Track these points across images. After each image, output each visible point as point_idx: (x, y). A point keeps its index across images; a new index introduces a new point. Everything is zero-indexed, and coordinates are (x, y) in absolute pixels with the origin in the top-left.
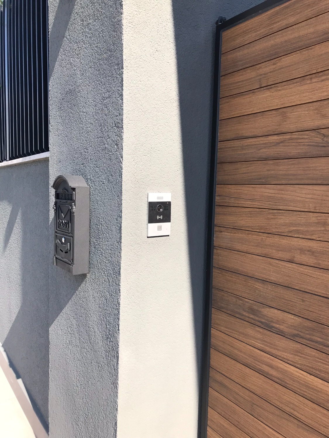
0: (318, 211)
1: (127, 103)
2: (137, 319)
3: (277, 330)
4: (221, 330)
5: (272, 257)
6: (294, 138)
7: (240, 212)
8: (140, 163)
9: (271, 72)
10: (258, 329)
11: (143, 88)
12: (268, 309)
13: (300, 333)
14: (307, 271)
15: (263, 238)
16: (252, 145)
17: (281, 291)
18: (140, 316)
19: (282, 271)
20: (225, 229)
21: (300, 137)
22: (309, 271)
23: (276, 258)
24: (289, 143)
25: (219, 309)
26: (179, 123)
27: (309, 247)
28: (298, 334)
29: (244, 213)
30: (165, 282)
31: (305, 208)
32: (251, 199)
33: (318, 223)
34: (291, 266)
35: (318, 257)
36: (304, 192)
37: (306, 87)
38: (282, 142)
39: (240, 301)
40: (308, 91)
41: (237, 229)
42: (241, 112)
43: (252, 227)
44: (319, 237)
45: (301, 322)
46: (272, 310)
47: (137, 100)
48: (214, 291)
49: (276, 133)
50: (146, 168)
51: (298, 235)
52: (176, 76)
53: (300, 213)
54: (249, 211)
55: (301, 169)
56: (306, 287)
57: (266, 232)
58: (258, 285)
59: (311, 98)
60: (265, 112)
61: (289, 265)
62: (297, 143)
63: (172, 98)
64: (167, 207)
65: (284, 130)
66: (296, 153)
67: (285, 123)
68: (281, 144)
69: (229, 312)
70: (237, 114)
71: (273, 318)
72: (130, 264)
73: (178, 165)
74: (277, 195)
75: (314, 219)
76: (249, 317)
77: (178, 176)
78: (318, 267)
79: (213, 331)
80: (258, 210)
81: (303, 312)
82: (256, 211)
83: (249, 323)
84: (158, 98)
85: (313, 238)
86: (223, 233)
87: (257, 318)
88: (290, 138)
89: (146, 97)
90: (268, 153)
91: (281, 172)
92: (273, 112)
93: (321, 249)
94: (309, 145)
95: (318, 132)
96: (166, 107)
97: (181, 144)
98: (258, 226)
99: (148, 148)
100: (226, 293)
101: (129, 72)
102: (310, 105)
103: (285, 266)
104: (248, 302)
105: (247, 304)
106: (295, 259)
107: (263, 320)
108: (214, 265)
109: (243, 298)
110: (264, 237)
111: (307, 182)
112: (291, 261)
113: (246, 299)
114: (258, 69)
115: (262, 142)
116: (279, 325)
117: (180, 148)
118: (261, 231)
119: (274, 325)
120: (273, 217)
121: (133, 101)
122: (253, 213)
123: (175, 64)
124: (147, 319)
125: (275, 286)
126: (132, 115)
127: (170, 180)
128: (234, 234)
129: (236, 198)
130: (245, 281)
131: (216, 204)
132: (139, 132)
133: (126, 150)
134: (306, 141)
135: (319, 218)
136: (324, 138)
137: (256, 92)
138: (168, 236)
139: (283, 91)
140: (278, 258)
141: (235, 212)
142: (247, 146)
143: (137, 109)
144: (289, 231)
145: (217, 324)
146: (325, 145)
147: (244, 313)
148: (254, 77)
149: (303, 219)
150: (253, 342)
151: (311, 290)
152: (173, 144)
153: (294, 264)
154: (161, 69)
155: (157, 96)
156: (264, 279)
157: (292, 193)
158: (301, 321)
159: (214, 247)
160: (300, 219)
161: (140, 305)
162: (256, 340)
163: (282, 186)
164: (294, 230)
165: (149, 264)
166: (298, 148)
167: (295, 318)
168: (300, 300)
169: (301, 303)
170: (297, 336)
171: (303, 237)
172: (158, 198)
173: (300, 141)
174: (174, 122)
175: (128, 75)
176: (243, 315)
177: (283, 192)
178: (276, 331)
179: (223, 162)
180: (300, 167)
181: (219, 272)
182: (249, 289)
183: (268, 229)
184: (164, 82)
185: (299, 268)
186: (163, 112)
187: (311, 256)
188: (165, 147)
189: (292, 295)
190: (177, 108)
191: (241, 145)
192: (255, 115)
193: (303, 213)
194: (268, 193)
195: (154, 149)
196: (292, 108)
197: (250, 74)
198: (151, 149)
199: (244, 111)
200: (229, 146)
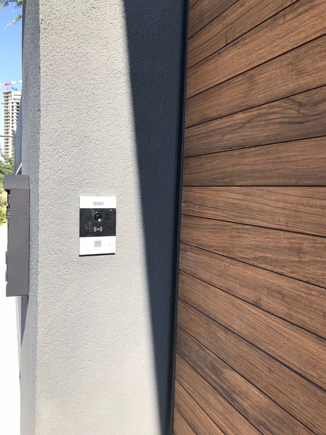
0: (291, 229)
1: (47, 77)
2: (65, 362)
3: (241, 408)
4: (183, 385)
5: (235, 295)
6: (263, 113)
7: (203, 225)
8: (68, 157)
9: (237, 19)
10: (220, 397)
11: (72, 57)
12: (230, 371)
13: (266, 421)
14: (275, 324)
15: (227, 264)
16: (217, 130)
17: (245, 348)
18: (68, 358)
19: (246, 318)
20: (189, 247)
21: (270, 111)
22: (278, 325)
23: (240, 297)
24: (257, 122)
25: (183, 356)
26: (129, 104)
27: (279, 286)
28: (265, 423)
29: (208, 227)
30: (108, 315)
31: (274, 223)
32: (214, 208)
33: (290, 249)
34: (257, 312)
35: (289, 305)
36: (273, 198)
37: (278, 30)
38: (249, 122)
39: (202, 351)
40: (280, 36)
41: (201, 248)
42: (206, 84)
43: (215, 247)
44: (292, 273)
45: (267, 405)
46: (235, 374)
47: (62, 74)
48: (179, 332)
49: (242, 108)
50: (76, 163)
51: (265, 266)
52: (125, 41)
53: (268, 230)
54: (212, 225)
55: (270, 161)
56: (274, 349)
57: (230, 256)
58: (221, 333)
59: (283, 47)
60: (231, 80)
61: (254, 310)
62: (266, 120)
63: (118, 70)
64: (110, 215)
65: (251, 103)
66: (265, 136)
67: (253, 92)
68: (247, 125)
69: (191, 363)
70: (203, 87)
71: (236, 386)
72: (52, 290)
73: (129, 161)
74: (241, 202)
75: (285, 241)
76: (211, 377)
77: (129, 174)
78: (290, 320)
79: (177, 385)
80: (221, 223)
81: (271, 389)
82: (218, 225)
83: (210, 386)
84: (96, 71)
85: (284, 273)
86: (188, 253)
87: (218, 381)
88: (258, 114)
89: (77, 70)
90: (233, 140)
91: (247, 168)
92: (240, 78)
93: (294, 292)
94: (280, 123)
95: (293, 101)
96: (109, 84)
97: (132, 133)
98: (222, 246)
99: (79, 137)
100: (189, 337)
101: (48, 36)
102: (283, 57)
103: (249, 310)
104: (210, 355)
105: (208, 357)
106: (262, 302)
107: (225, 387)
108: (179, 296)
109: (205, 348)
110: (227, 262)
111: (277, 181)
112: (256, 305)
113: (208, 350)
114: (224, 19)
115: (227, 124)
116: (243, 399)
117: (132, 137)
118: (225, 254)
119: (237, 397)
120: (237, 234)
121: (57, 75)
122: (217, 227)
123: (122, 25)
124: (79, 363)
125: (238, 339)
126: (55, 94)
127: (115, 179)
128: (198, 256)
129: (201, 205)
130: (207, 324)
131: (182, 213)
132: (66, 115)
133: (45, 139)
134: (277, 117)
135: (292, 241)
136: (299, 109)
137: (222, 52)
138: (114, 254)
139: (251, 44)
140: (242, 298)
141: (200, 225)
142: (212, 131)
143: (62, 86)
144: (254, 258)
145: (181, 377)
146: (301, 120)
147: (206, 370)
148: (220, 32)
149: (271, 240)
150: (214, 415)
151: (280, 356)
152: (121, 132)
153: (260, 310)
154: (101, 32)
155: (95, 69)
156: (227, 327)
157: (259, 199)
158: (268, 403)
159: (180, 271)
160: (267, 240)
161: (70, 345)
162: (217, 413)
163: (248, 189)
164: (260, 257)
165: (82, 291)
166: (268, 128)
167: (260, 395)
168: (267, 369)
169: (268, 374)
170: (262, 425)
171: (272, 269)
172: (95, 203)
173: (270, 117)
174: (121, 102)
175: (48, 40)
176: (205, 372)
177: (249, 197)
178: (239, 408)
179: (189, 156)
180: (269, 159)
181: (184, 306)
182: (211, 337)
183: (232, 253)
184: (105, 50)
185: (266, 318)
186: (104, 90)
187: (280, 301)
188: (107, 135)
189: (257, 358)
190: (126, 85)
191: (207, 131)
192: (221, 86)
193: (272, 231)
194: (232, 199)
195: (90, 139)
196: (262, 66)
197: (217, 28)
198: (85, 138)
199: (209, 82)
200: (195, 133)
